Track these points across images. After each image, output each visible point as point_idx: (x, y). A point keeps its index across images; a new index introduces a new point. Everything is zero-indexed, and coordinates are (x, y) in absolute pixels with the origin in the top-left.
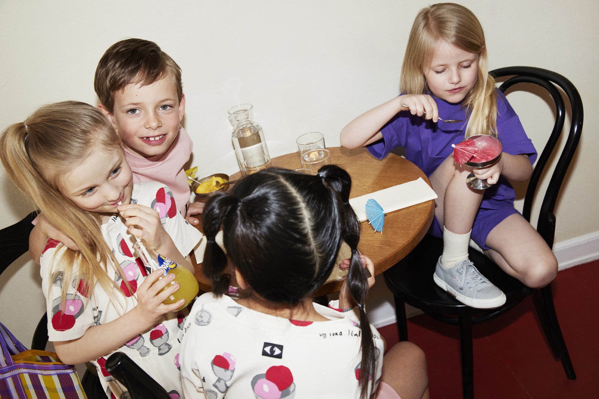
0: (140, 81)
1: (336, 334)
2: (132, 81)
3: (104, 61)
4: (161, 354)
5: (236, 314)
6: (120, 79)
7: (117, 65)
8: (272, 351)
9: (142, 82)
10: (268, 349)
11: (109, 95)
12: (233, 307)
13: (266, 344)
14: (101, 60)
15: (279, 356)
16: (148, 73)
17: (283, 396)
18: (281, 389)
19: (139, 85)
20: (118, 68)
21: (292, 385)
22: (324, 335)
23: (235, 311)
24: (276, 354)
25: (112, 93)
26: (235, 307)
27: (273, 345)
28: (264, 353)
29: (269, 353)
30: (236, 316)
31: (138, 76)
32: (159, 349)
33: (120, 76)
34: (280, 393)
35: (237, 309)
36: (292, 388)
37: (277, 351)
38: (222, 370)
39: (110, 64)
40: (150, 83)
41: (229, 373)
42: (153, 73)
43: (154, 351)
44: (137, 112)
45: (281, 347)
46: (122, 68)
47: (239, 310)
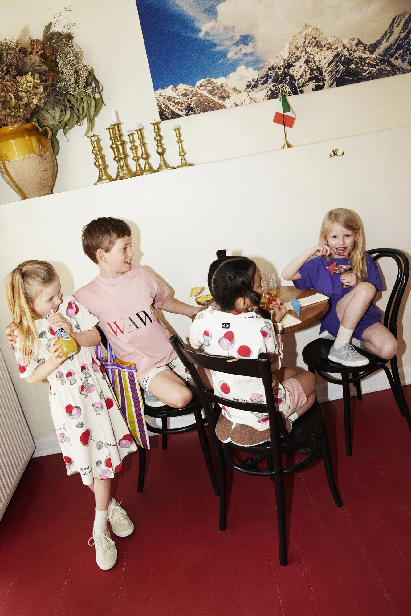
1: (251, 317)
4: (71, 384)
5: (211, 313)
8: (225, 326)
13: (223, 324)
15: (228, 328)
17: (231, 344)
18: (230, 341)
21: (234, 339)
22: (246, 318)
27: (226, 324)
28: (223, 327)
32: (71, 382)
34: (230, 343)
36: (234, 340)
37: (227, 326)
38: (207, 337)
41: (210, 337)
43: (68, 382)
45: (229, 324)
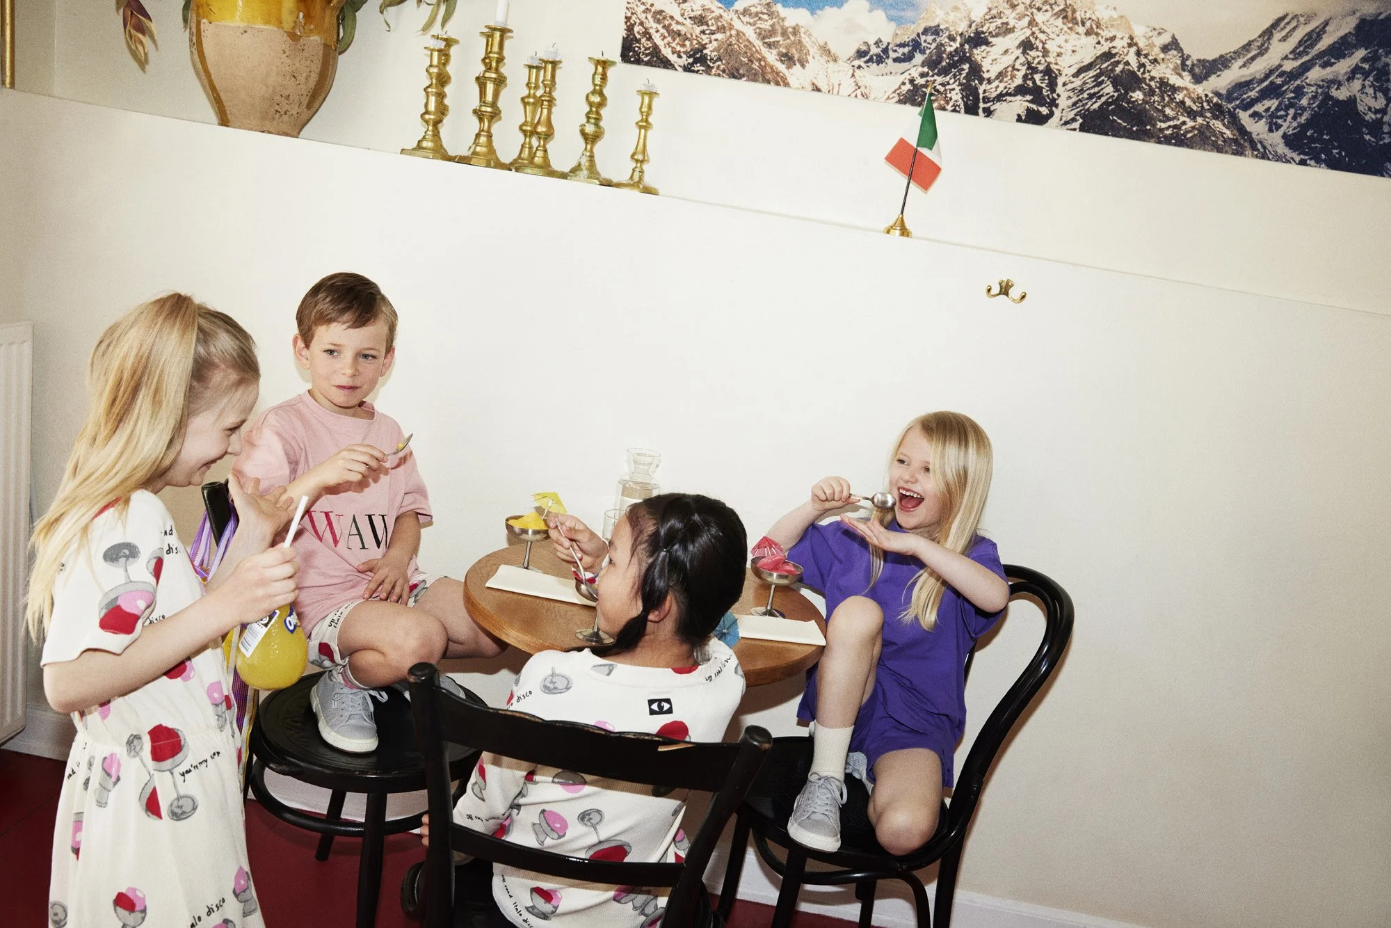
0: (348, 322)
2: (339, 320)
3: (316, 290)
5: (606, 672)
6: (327, 315)
7: (328, 300)
8: (661, 707)
9: (348, 324)
10: (655, 707)
11: (310, 329)
12: (601, 665)
13: (651, 702)
14: (313, 287)
15: (670, 711)
16: (359, 316)
19: (344, 326)
20: (328, 303)
23: (606, 670)
24: (665, 709)
25: (314, 327)
26: (604, 665)
27: (660, 701)
28: (652, 712)
29: (657, 709)
30: (608, 675)
31: (347, 316)
33: (328, 312)
35: (607, 667)
37: (666, 706)
39: (321, 296)
40: (357, 327)
42: (363, 317)
44: (335, 354)
45: (668, 701)
46: (332, 305)
47: (611, 668)
